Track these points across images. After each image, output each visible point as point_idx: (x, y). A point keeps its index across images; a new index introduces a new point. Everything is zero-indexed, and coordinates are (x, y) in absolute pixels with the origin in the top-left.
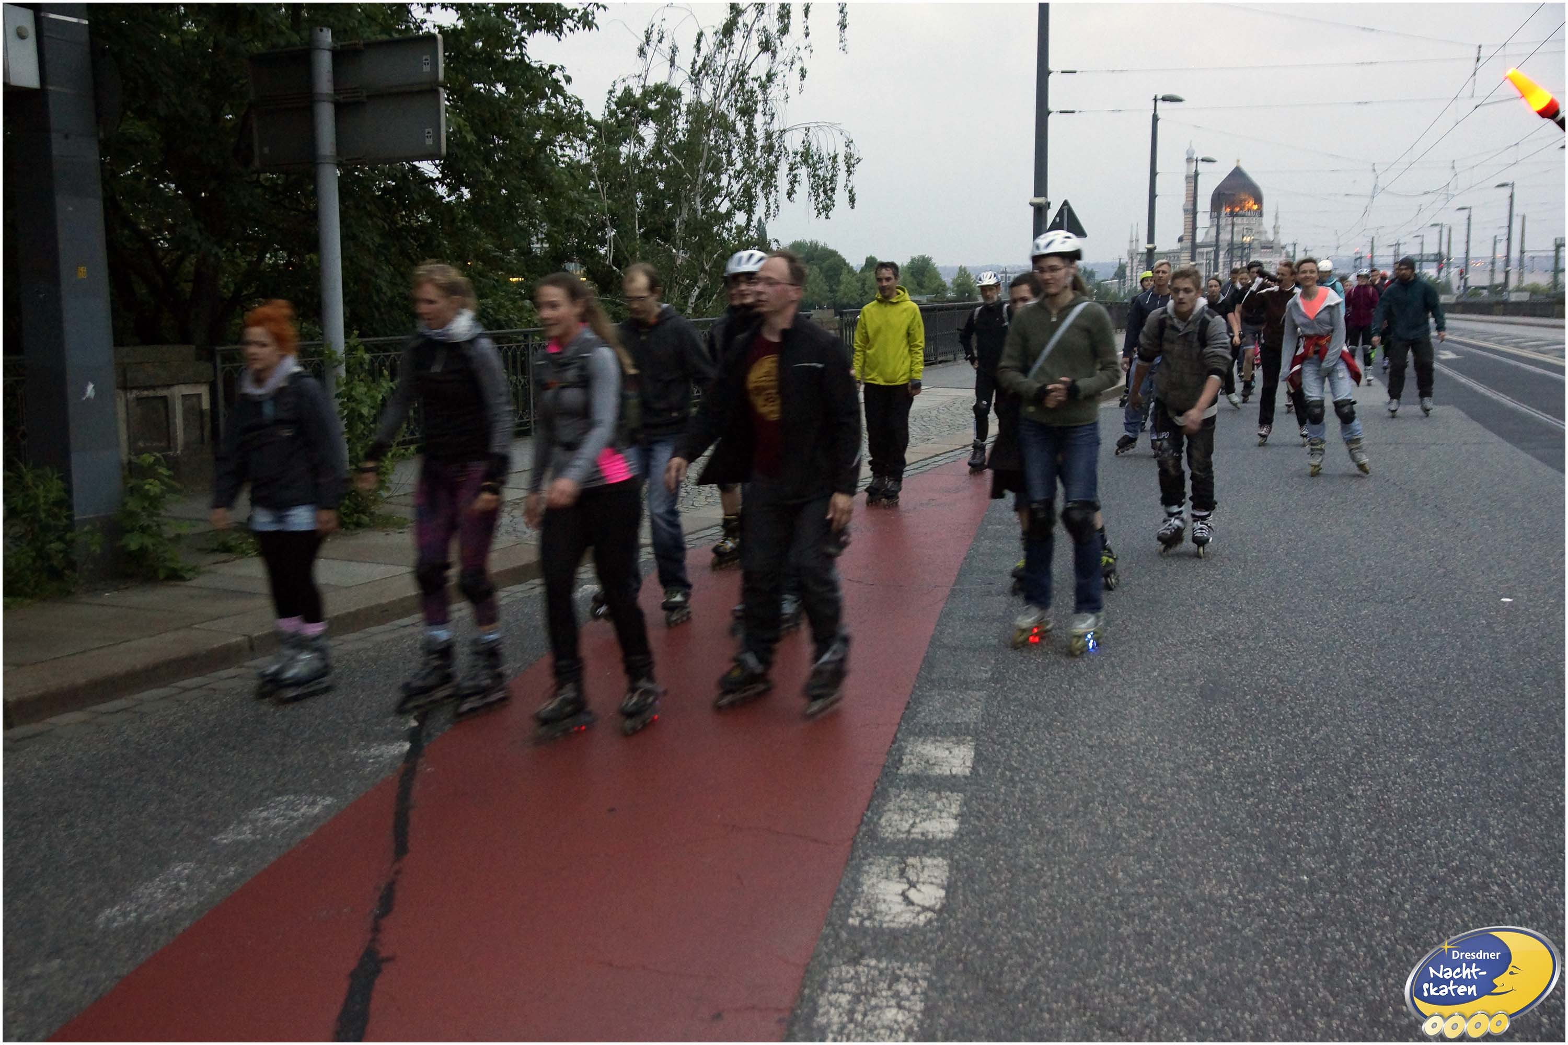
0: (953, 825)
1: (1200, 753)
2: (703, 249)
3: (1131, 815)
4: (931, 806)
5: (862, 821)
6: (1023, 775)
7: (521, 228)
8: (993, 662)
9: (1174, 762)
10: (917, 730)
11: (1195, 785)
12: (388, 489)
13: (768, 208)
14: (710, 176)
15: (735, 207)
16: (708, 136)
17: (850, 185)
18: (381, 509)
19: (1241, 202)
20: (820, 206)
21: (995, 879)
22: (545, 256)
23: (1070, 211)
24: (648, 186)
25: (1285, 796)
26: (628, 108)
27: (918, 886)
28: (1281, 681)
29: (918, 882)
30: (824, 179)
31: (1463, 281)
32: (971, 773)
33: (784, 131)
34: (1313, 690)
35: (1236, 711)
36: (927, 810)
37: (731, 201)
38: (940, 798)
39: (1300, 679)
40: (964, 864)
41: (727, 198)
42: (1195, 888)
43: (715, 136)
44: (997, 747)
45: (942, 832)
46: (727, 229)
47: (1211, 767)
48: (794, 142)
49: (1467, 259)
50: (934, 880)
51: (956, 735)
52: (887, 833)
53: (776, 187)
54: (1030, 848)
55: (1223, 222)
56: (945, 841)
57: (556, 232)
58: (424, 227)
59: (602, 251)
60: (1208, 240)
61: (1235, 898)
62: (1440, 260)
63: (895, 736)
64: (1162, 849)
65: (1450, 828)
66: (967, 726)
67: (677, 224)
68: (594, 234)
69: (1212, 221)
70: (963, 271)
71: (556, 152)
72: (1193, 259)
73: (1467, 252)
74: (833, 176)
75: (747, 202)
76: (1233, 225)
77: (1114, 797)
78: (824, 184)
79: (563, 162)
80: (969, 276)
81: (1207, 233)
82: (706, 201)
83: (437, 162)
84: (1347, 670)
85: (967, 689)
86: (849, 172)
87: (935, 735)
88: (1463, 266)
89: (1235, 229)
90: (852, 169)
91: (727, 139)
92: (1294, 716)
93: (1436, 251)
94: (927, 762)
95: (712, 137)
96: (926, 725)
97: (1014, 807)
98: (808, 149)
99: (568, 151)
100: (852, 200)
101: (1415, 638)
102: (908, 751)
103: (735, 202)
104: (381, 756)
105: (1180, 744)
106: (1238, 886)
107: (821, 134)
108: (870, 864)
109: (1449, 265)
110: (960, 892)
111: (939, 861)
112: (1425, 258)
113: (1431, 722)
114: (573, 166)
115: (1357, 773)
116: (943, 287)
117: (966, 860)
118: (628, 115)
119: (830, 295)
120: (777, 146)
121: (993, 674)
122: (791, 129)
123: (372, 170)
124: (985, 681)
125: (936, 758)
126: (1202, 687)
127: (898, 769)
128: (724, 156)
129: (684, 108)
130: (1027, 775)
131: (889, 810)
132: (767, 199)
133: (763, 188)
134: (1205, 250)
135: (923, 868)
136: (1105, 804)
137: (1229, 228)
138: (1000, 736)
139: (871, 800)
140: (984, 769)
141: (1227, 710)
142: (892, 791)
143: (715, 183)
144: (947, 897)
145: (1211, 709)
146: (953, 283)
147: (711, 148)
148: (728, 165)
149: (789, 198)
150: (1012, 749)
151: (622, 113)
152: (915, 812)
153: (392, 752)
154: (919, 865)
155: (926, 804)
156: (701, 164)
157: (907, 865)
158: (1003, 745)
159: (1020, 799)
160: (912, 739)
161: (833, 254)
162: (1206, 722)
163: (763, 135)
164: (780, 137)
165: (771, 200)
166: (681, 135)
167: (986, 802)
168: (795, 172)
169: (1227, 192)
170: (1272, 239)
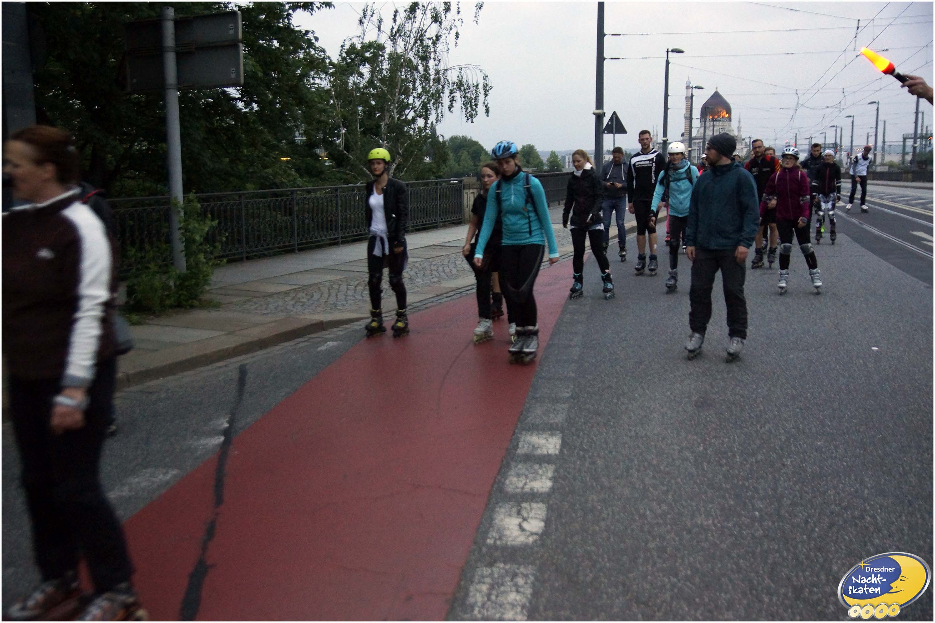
0: (549, 484)
1: (694, 440)
2: (398, 140)
3: (654, 477)
4: (536, 473)
5: (495, 481)
6: (590, 454)
7: (288, 127)
8: (572, 387)
9: (679, 446)
10: (527, 428)
11: (692, 458)
12: (209, 285)
13: (438, 116)
14: (403, 97)
15: (417, 115)
16: (401, 72)
17: (486, 102)
18: (206, 297)
19: (718, 112)
20: (468, 115)
21: (574, 515)
22: (303, 145)
23: (617, 118)
24: (366, 103)
25: (745, 465)
26: (353, 56)
27: (529, 520)
28: (742, 396)
29: (528, 517)
30: (471, 99)
31: (849, 160)
32: (560, 453)
33: (447, 70)
34: (761, 402)
35: (716, 415)
36: (534, 475)
37: (415, 111)
38: (541, 468)
39: (754, 396)
40: (555, 506)
41: (413, 110)
42: (692, 520)
43: (405, 73)
44: (575, 437)
45: (542, 487)
46: (413, 129)
47: (701, 448)
48: (452, 77)
49: (852, 146)
50: (538, 516)
51: (550, 430)
52: (510, 489)
53: (442, 103)
54: (595, 497)
55: (708, 124)
56: (545, 493)
57: (310, 129)
58: (230, 126)
59: (338, 142)
60: (699, 135)
61: (715, 525)
62: (835, 147)
63: (514, 432)
64: (673, 496)
65: (842, 483)
66: (557, 424)
67: (383, 126)
68: (333, 131)
69: (701, 124)
70: (553, 155)
71: (309, 81)
72: (690, 146)
73: (852, 143)
74: (476, 97)
75: (425, 113)
76: (714, 126)
77: (644, 466)
78: (471, 102)
79: (315, 88)
80: (557, 156)
81: (698, 131)
82: (400, 113)
83: (238, 88)
84: (781, 390)
85: (557, 403)
86: (486, 95)
87: (538, 430)
88: (849, 151)
89: (715, 129)
90: (487, 93)
91: (412, 74)
92: (750, 417)
93: (833, 142)
94: (533, 446)
95: (403, 73)
96: (533, 424)
97: (585, 472)
98: (461, 82)
99: (317, 81)
100: (487, 111)
101: (821, 371)
102: (522, 439)
103: (417, 113)
104: (207, 444)
105: (683, 434)
106: (717, 518)
107: (468, 71)
108: (500, 507)
109: (841, 150)
110: (554, 523)
111: (541, 505)
112: (827, 146)
113: (831, 421)
114: (320, 90)
115: (787, 451)
116: (541, 163)
117: (556, 504)
118: (353, 60)
119: (474, 168)
120: (442, 78)
121: (572, 394)
122: (450, 69)
123: (199, 92)
124: (568, 398)
125: (539, 444)
126: (696, 402)
127: (516, 450)
128: (411, 84)
129: (387, 56)
130: (593, 453)
131: (511, 475)
132: (437, 111)
133: (434, 104)
134: (697, 141)
135: (531, 509)
136: (638, 471)
137: (711, 128)
138: (577, 430)
139: (500, 469)
140: (568, 451)
141: (710, 414)
142: (513, 464)
143: (405, 101)
144: (545, 526)
145: (702, 414)
146: (547, 161)
147: (403, 80)
148: (413, 90)
149: (450, 110)
150: (583, 439)
151: (350, 59)
152: (527, 477)
153: (213, 442)
154: (529, 507)
155: (533, 471)
156: (397, 90)
157: (521, 508)
158: (578, 436)
159: (588, 467)
160: (524, 433)
161: (476, 143)
162: (698, 421)
163: (434, 73)
164: (444, 73)
165: (439, 111)
166: (384, 72)
167: (568, 470)
168: (453, 95)
169: (710, 107)
170: (737, 135)
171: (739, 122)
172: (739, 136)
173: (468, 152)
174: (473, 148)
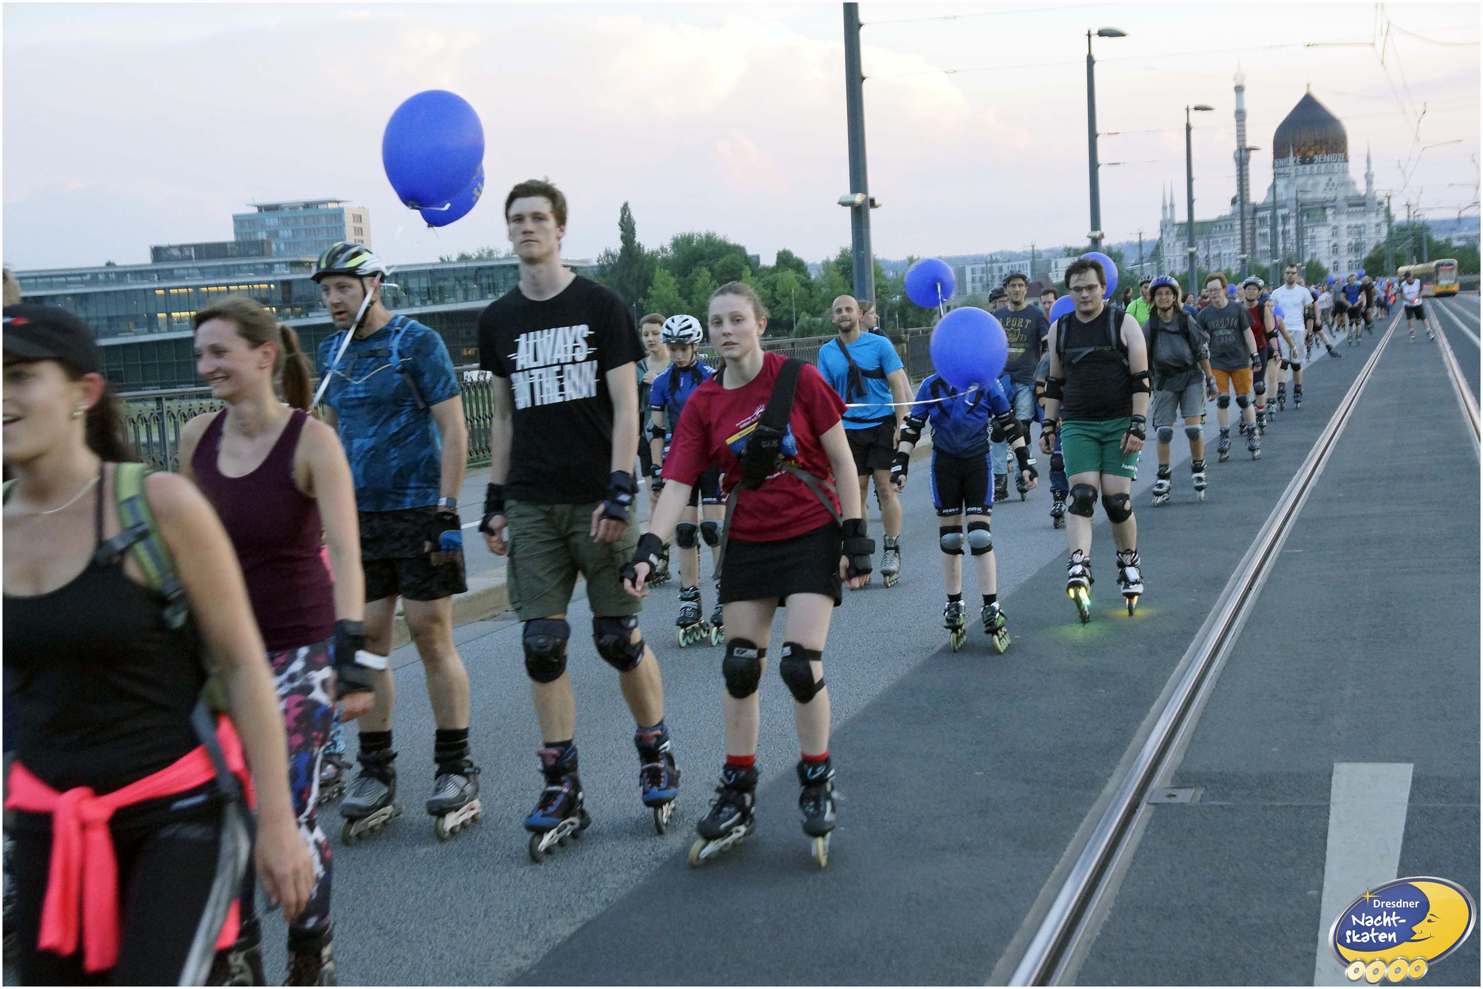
55: (1292, 172)
76: (1306, 175)
89: (1310, 182)
134: (1268, 214)
137: (1301, 180)
169: (1296, 129)
170: (1363, 193)
171: (1368, 161)
172: (1369, 197)
173: (711, 270)
174: (721, 261)
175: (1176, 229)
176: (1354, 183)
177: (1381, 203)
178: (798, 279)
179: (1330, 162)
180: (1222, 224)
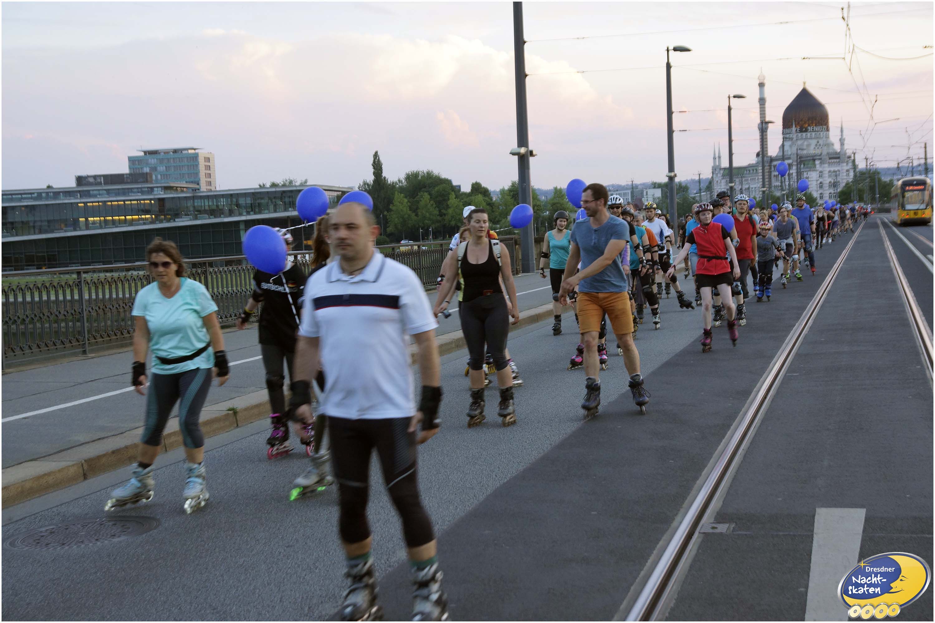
55: (794, 137)
69: (785, 138)
76: (803, 139)
170: (839, 151)
171: (842, 131)
172: (842, 153)
175: (722, 172)
176: (833, 145)
177: (849, 157)
178: (485, 201)
179: (818, 131)
180: (750, 169)
